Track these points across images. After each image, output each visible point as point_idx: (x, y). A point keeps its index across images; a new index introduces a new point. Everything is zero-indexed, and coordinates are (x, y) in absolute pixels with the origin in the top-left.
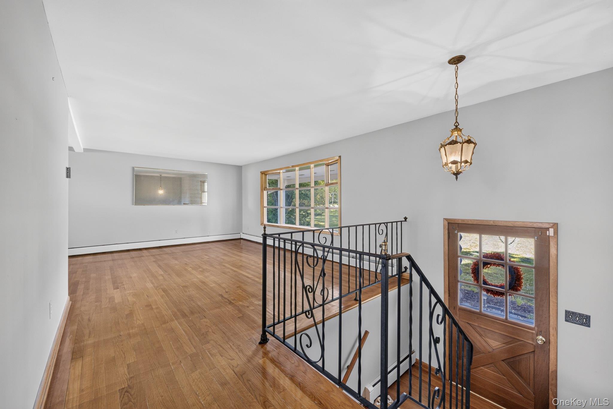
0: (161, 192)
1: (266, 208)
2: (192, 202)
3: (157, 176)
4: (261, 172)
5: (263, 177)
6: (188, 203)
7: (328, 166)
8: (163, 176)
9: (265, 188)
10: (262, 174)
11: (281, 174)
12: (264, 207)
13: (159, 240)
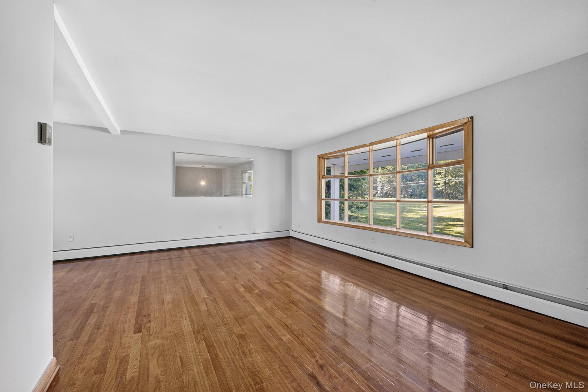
0: (203, 183)
1: (325, 201)
2: (234, 194)
3: (200, 168)
4: (318, 156)
5: (321, 161)
6: (228, 195)
7: (433, 139)
8: (205, 168)
9: (323, 175)
10: (320, 158)
11: (346, 157)
12: (323, 199)
13: (201, 238)
